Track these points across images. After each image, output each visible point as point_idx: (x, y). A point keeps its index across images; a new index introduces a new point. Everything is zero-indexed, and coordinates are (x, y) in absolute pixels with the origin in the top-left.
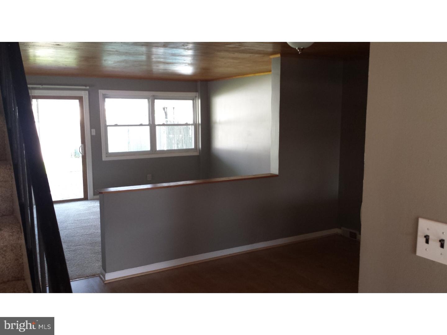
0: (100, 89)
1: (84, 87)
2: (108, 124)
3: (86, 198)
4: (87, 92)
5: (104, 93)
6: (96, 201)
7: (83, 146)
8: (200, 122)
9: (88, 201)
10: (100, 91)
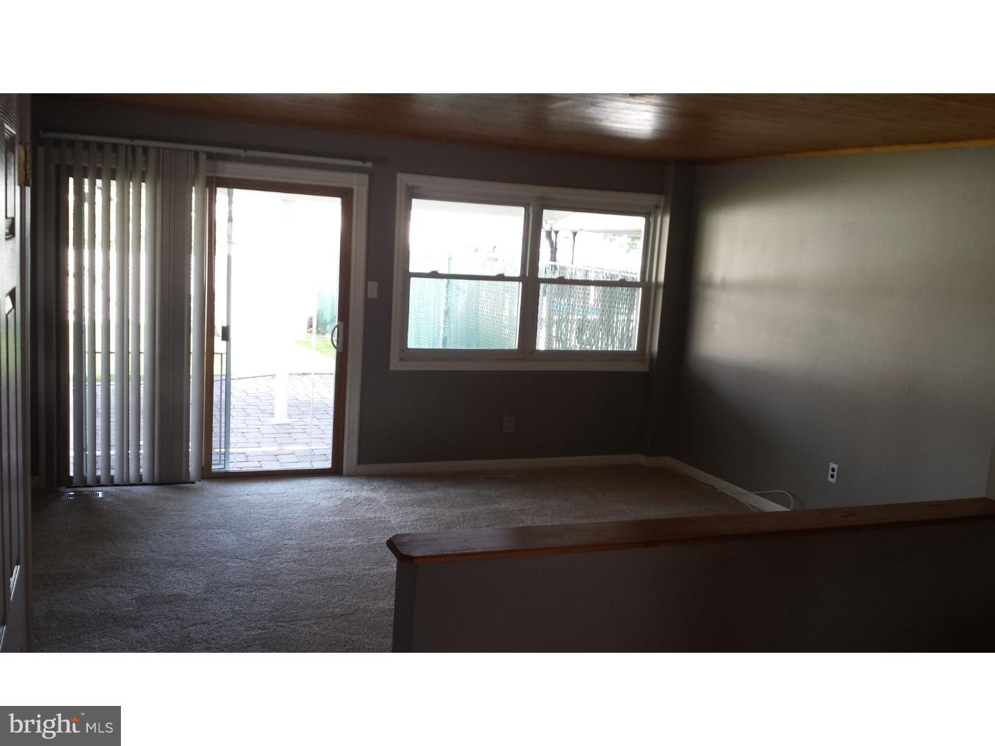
0: (403, 172)
1: (359, 164)
2: (412, 269)
3: (335, 471)
4: (366, 177)
5: (410, 183)
6: (363, 481)
7: (341, 328)
8: (662, 278)
9: (341, 479)
10: (399, 175)
